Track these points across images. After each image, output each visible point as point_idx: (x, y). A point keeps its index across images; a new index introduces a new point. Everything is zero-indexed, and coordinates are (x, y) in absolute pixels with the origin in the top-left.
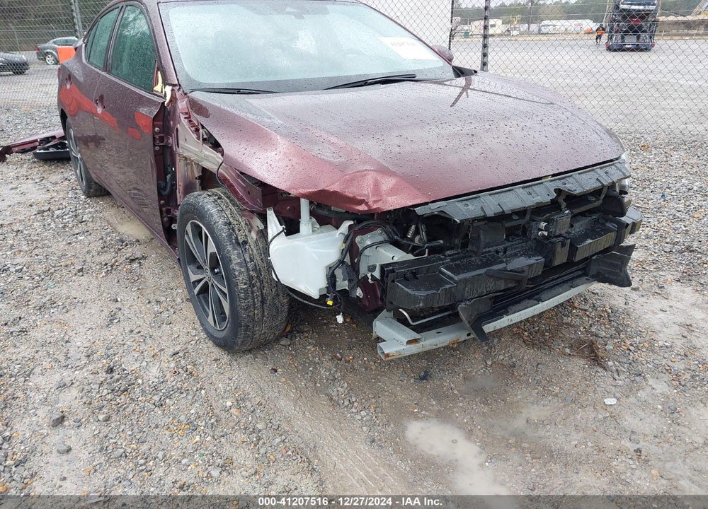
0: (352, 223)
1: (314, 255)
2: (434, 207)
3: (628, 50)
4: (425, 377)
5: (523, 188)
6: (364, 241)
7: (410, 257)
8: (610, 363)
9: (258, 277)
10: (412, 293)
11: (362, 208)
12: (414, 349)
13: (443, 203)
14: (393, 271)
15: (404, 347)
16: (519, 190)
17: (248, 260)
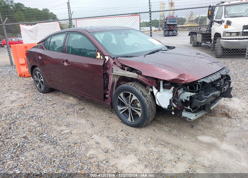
0: (174, 87)
1: (167, 96)
2: (202, 80)
3: (171, 36)
4: (192, 127)
5: (215, 75)
6: (180, 92)
7: (195, 94)
8: (233, 117)
9: (151, 104)
10: (200, 102)
11: (184, 82)
12: (196, 118)
13: (203, 79)
14: (194, 97)
15: (194, 117)
16: (214, 75)
17: (148, 100)
